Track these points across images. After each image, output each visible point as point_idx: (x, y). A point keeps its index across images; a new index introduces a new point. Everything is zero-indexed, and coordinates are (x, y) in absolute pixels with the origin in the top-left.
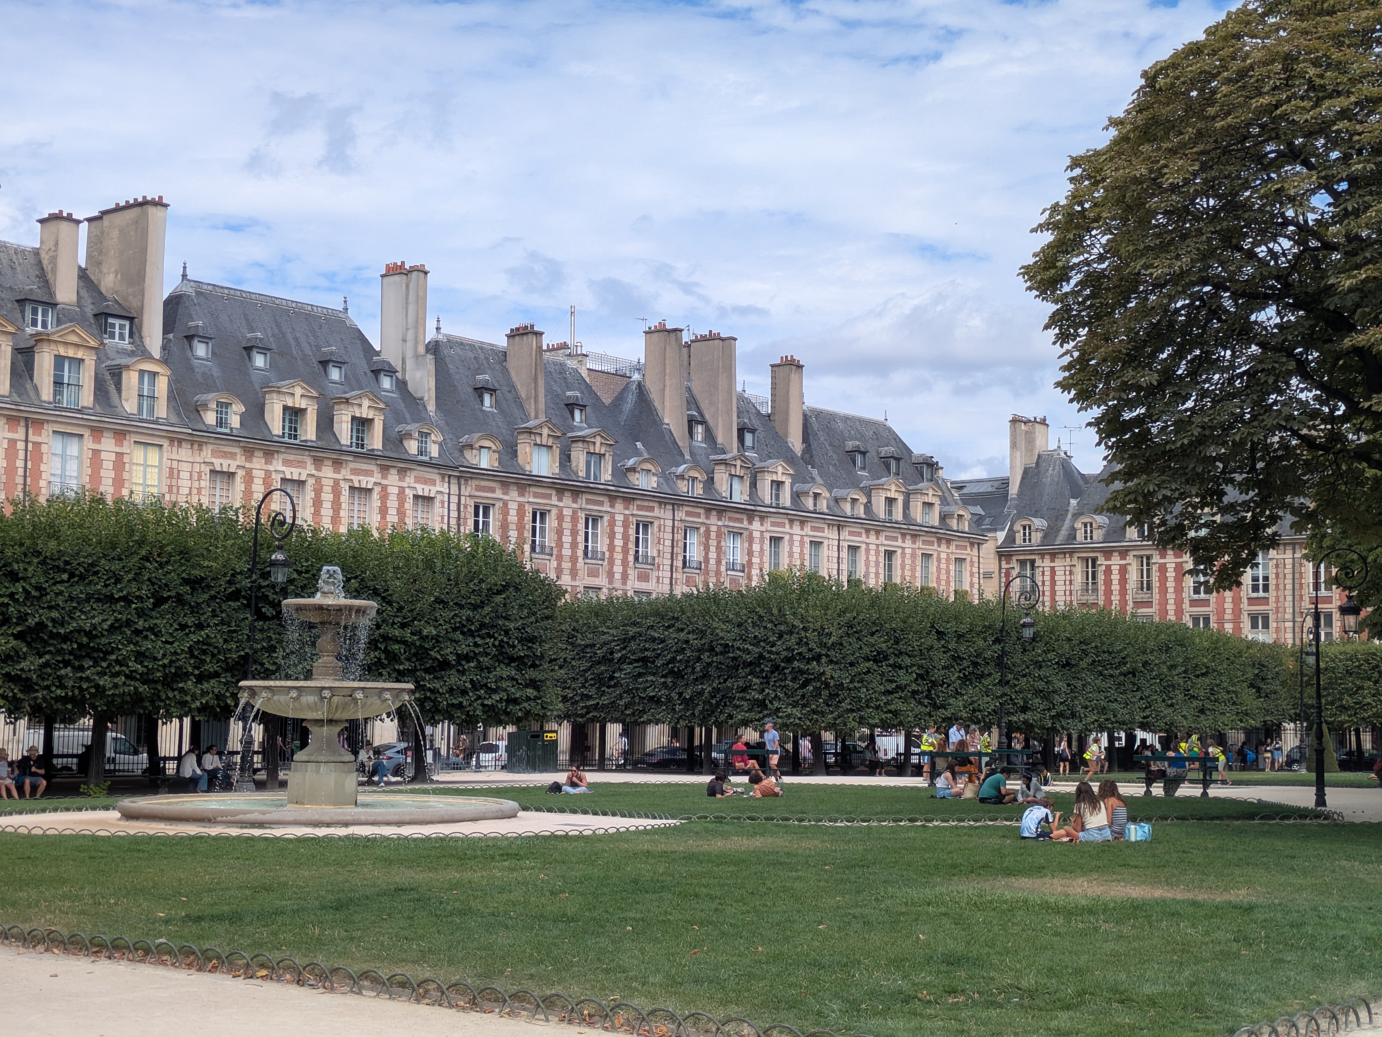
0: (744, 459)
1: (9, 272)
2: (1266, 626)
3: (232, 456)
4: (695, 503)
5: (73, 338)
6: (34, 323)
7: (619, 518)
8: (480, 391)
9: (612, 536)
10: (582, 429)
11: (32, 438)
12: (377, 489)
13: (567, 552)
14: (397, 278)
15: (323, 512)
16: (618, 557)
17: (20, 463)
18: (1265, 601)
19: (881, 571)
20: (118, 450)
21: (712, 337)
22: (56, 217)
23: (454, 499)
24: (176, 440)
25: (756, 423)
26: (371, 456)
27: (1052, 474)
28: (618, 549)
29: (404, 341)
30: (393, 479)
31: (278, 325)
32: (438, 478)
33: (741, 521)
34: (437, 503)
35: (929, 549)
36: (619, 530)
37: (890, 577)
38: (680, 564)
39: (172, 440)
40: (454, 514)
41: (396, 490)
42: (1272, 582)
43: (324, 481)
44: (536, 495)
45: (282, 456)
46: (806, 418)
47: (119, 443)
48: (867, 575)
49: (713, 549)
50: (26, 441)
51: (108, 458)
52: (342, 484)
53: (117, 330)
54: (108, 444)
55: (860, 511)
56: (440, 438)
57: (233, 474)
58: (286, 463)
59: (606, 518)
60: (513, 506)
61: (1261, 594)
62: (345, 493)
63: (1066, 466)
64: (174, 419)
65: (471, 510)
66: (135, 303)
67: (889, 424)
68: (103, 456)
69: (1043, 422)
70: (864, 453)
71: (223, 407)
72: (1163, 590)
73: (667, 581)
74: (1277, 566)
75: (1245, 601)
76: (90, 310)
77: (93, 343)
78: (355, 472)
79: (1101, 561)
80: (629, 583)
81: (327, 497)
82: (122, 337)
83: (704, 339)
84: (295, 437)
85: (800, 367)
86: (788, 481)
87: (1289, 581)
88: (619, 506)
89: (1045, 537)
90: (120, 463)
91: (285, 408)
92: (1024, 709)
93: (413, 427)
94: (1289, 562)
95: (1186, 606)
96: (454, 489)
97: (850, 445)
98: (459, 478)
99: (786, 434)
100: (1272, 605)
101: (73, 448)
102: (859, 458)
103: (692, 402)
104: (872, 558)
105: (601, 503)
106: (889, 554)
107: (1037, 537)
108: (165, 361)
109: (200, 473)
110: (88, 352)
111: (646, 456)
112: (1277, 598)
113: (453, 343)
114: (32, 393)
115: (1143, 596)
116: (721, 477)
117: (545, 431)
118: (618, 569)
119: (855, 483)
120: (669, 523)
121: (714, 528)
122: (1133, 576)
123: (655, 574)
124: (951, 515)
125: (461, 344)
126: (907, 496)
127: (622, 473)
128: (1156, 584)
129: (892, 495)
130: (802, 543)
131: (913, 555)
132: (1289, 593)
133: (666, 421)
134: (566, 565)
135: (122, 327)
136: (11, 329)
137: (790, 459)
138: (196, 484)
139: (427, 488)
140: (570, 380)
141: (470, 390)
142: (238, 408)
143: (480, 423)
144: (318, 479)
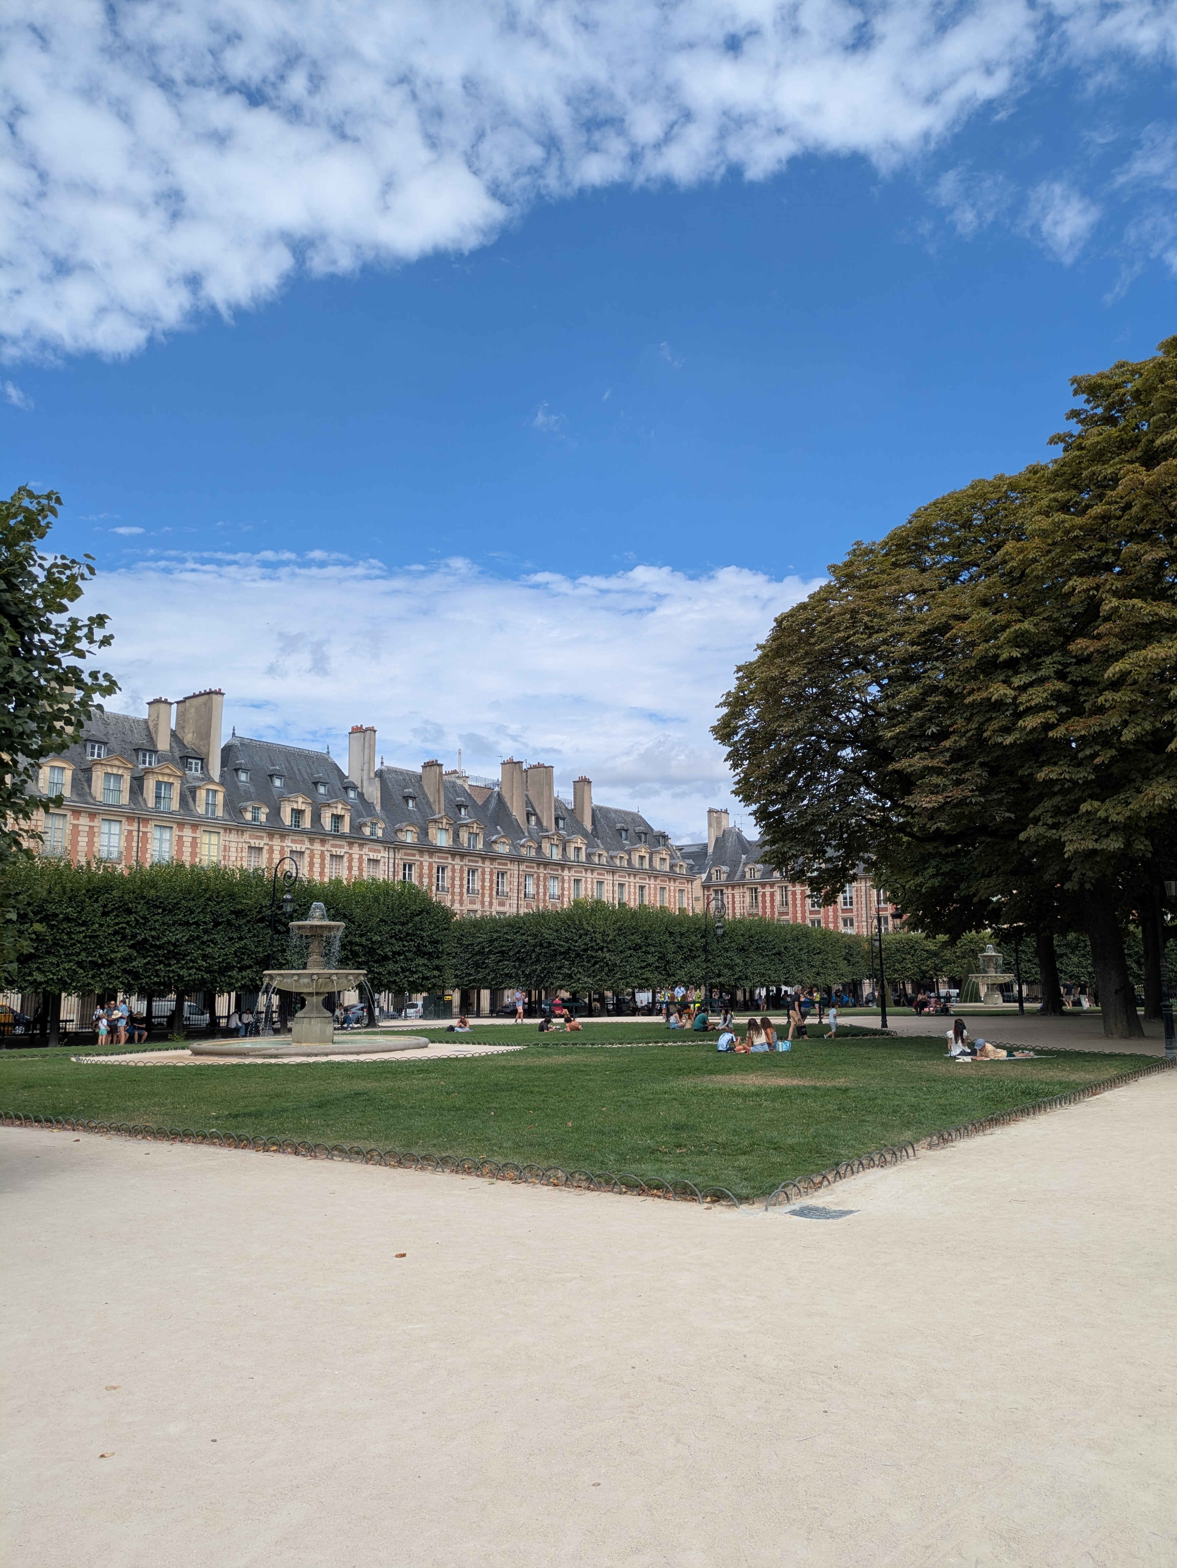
0: (559, 835)
1: (129, 733)
2: (852, 925)
3: (261, 838)
4: (532, 861)
5: (167, 771)
6: (144, 762)
7: (487, 870)
8: (406, 798)
9: (483, 880)
10: (465, 819)
11: (141, 829)
12: (346, 856)
13: (457, 890)
14: (358, 734)
15: (315, 869)
16: (487, 892)
17: (134, 844)
18: (851, 910)
19: (637, 897)
20: (194, 835)
21: (540, 766)
22: (158, 701)
23: (391, 861)
24: (228, 829)
25: (565, 814)
26: (343, 837)
27: (731, 841)
28: (487, 888)
29: (362, 770)
30: (356, 849)
31: (288, 762)
32: (382, 849)
33: (557, 870)
34: (382, 863)
35: (664, 885)
36: (487, 877)
37: (642, 901)
38: (523, 896)
39: (225, 829)
40: (391, 869)
41: (357, 856)
42: (854, 900)
43: (315, 852)
44: (439, 858)
45: (290, 837)
46: (593, 811)
47: (194, 831)
48: (629, 899)
49: (541, 887)
50: (139, 831)
51: (187, 840)
52: (326, 853)
53: (193, 766)
54: (187, 833)
55: (625, 864)
56: (383, 826)
57: (262, 848)
58: (293, 841)
59: (480, 870)
60: (426, 864)
61: (849, 907)
62: (328, 858)
63: (739, 836)
64: (227, 817)
65: (401, 866)
66: (204, 750)
67: (640, 814)
68: (185, 839)
69: (726, 812)
70: (626, 831)
71: (256, 809)
72: (795, 905)
73: (515, 906)
74: (857, 891)
75: (840, 911)
76: (177, 755)
77: (179, 774)
78: (333, 846)
79: (760, 889)
80: (493, 907)
81: (317, 861)
82: (196, 770)
83: (535, 767)
84: (298, 826)
85: (590, 782)
86: (584, 847)
87: (863, 899)
88: (487, 863)
89: (728, 877)
90: (194, 843)
91: (293, 810)
92: (719, 976)
93: (367, 820)
94: (863, 888)
95: (807, 914)
96: (392, 855)
97: (619, 826)
98: (394, 848)
99: (583, 821)
100: (855, 913)
101: (167, 835)
102: (624, 833)
103: (529, 803)
104: (632, 890)
105: (477, 862)
106: (642, 888)
107: (724, 877)
108: (221, 784)
109: (242, 848)
110: (176, 779)
111: (503, 834)
112: (857, 909)
113: (390, 771)
114: (142, 803)
115: (784, 909)
116: (546, 845)
117: (445, 821)
118: (487, 899)
119: (622, 848)
120: (516, 872)
121: (542, 875)
122: (778, 898)
123: (508, 902)
124: (676, 865)
125: (396, 771)
126: (651, 855)
127: (489, 844)
128: (790, 902)
129: (643, 854)
130: (592, 883)
131: (655, 888)
132: (864, 906)
133: (514, 814)
134: (457, 898)
135: (196, 764)
136: (130, 766)
137: (585, 835)
138: (240, 855)
139: (375, 855)
140: (459, 791)
141: (401, 798)
142: (265, 810)
143: (407, 817)
144: (312, 851)
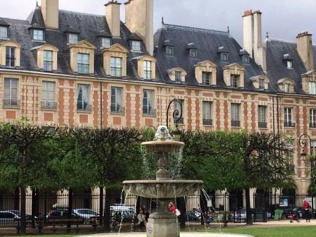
3: (182, 93)
5: (117, 49)
8: (286, 61)
11: (103, 90)
14: (249, 17)
15: (220, 114)
20: (137, 93)
22: (111, 3)
23: (275, 106)
24: (160, 88)
26: (239, 90)
29: (253, 42)
30: (249, 100)
31: (200, 39)
32: (268, 97)
34: (268, 108)
39: (158, 88)
40: (276, 112)
41: (250, 104)
43: (220, 101)
44: (311, 103)
45: (203, 92)
50: (101, 91)
51: (133, 96)
52: (228, 102)
56: (269, 81)
57: (183, 100)
58: (204, 94)
60: (301, 108)
62: (229, 105)
64: (158, 79)
65: (283, 110)
66: (143, 35)
68: (131, 95)
71: (178, 73)
76: (125, 38)
77: (125, 51)
78: (233, 97)
81: (222, 108)
84: (208, 84)
91: (203, 72)
93: (256, 78)
96: (275, 102)
98: (277, 97)
108: (155, 56)
109: (169, 100)
110: (124, 55)
113: (274, 42)
114: (103, 72)
117: (314, 76)
135: (138, 44)
139: (263, 102)
141: (281, 61)
142: (184, 73)
143: (285, 74)
144: (218, 101)
